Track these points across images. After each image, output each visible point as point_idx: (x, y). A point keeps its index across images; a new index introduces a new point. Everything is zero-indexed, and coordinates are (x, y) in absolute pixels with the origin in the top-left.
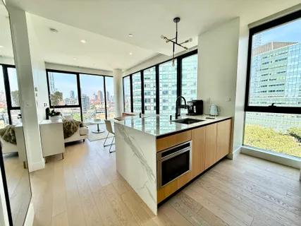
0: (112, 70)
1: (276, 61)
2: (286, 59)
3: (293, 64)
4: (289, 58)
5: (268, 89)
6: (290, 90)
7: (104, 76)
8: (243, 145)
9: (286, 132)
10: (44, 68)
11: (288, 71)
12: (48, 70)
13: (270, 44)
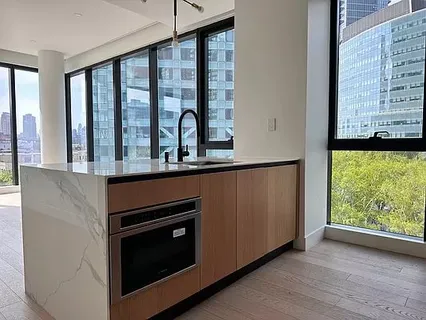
0: (36, 53)
8: (329, 223)
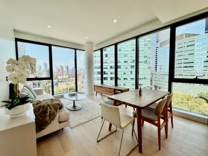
0: (83, 43)
1: (188, 46)
2: (194, 45)
3: (198, 49)
4: (196, 44)
5: (183, 65)
6: (197, 66)
7: (75, 49)
9: (197, 96)
10: (13, 36)
11: (196, 53)
12: (17, 40)
13: (182, 35)
